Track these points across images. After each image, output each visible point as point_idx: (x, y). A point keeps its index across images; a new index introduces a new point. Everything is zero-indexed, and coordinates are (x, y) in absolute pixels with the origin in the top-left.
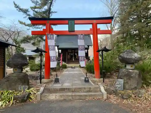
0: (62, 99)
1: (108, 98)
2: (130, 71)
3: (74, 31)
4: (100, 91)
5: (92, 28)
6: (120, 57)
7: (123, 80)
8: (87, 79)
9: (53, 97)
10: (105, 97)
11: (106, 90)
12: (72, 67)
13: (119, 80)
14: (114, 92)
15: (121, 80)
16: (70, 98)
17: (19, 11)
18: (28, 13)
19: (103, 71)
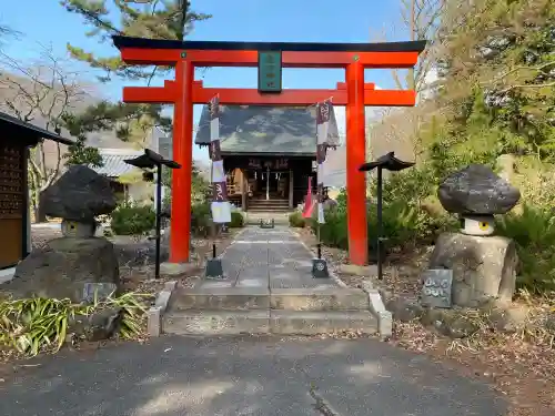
0: (236, 331)
1: (396, 334)
2: (479, 240)
3: (279, 92)
4: (370, 309)
5: (343, 81)
6: (444, 192)
7: (451, 271)
8: (320, 267)
9: (202, 325)
10: (386, 330)
11: (388, 307)
13: (437, 271)
14: (418, 313)
15: (445, 271)
16: (265, 329)
17: (70, 10)
19: (381, 239)
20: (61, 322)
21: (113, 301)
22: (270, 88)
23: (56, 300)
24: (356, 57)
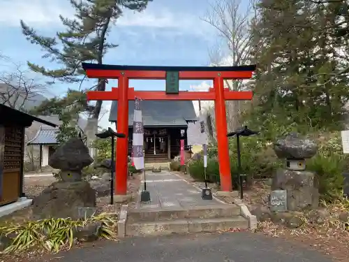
0: (169, 232)
2: (299, 173)
3: (177, 93)
4: (242, 215)
5: (212, 87)
7: (285, 191)
8: (207, 193)
9: (149, 229)
10: (253, 226)
11: (252, 213)
12: (153, 170)
13: (277, 191)
14: (270, 216)
15: (282, 191)
16: (186, 230)
17: (32, 42)
18: (53, 47)
19: (241, 175)
20: (69, 232)
21: (95, 218)
22: (172, 92)
23: (62, 219)
24: (219, 74)
